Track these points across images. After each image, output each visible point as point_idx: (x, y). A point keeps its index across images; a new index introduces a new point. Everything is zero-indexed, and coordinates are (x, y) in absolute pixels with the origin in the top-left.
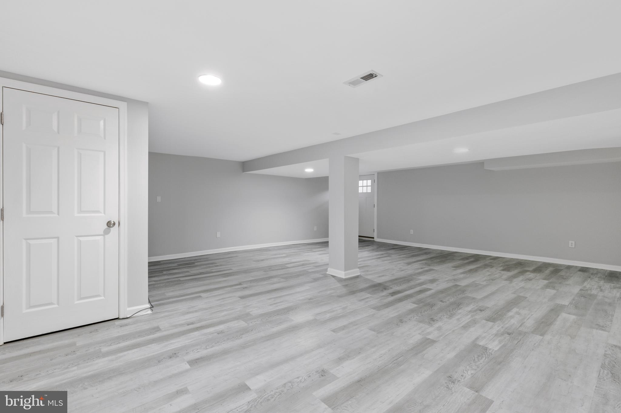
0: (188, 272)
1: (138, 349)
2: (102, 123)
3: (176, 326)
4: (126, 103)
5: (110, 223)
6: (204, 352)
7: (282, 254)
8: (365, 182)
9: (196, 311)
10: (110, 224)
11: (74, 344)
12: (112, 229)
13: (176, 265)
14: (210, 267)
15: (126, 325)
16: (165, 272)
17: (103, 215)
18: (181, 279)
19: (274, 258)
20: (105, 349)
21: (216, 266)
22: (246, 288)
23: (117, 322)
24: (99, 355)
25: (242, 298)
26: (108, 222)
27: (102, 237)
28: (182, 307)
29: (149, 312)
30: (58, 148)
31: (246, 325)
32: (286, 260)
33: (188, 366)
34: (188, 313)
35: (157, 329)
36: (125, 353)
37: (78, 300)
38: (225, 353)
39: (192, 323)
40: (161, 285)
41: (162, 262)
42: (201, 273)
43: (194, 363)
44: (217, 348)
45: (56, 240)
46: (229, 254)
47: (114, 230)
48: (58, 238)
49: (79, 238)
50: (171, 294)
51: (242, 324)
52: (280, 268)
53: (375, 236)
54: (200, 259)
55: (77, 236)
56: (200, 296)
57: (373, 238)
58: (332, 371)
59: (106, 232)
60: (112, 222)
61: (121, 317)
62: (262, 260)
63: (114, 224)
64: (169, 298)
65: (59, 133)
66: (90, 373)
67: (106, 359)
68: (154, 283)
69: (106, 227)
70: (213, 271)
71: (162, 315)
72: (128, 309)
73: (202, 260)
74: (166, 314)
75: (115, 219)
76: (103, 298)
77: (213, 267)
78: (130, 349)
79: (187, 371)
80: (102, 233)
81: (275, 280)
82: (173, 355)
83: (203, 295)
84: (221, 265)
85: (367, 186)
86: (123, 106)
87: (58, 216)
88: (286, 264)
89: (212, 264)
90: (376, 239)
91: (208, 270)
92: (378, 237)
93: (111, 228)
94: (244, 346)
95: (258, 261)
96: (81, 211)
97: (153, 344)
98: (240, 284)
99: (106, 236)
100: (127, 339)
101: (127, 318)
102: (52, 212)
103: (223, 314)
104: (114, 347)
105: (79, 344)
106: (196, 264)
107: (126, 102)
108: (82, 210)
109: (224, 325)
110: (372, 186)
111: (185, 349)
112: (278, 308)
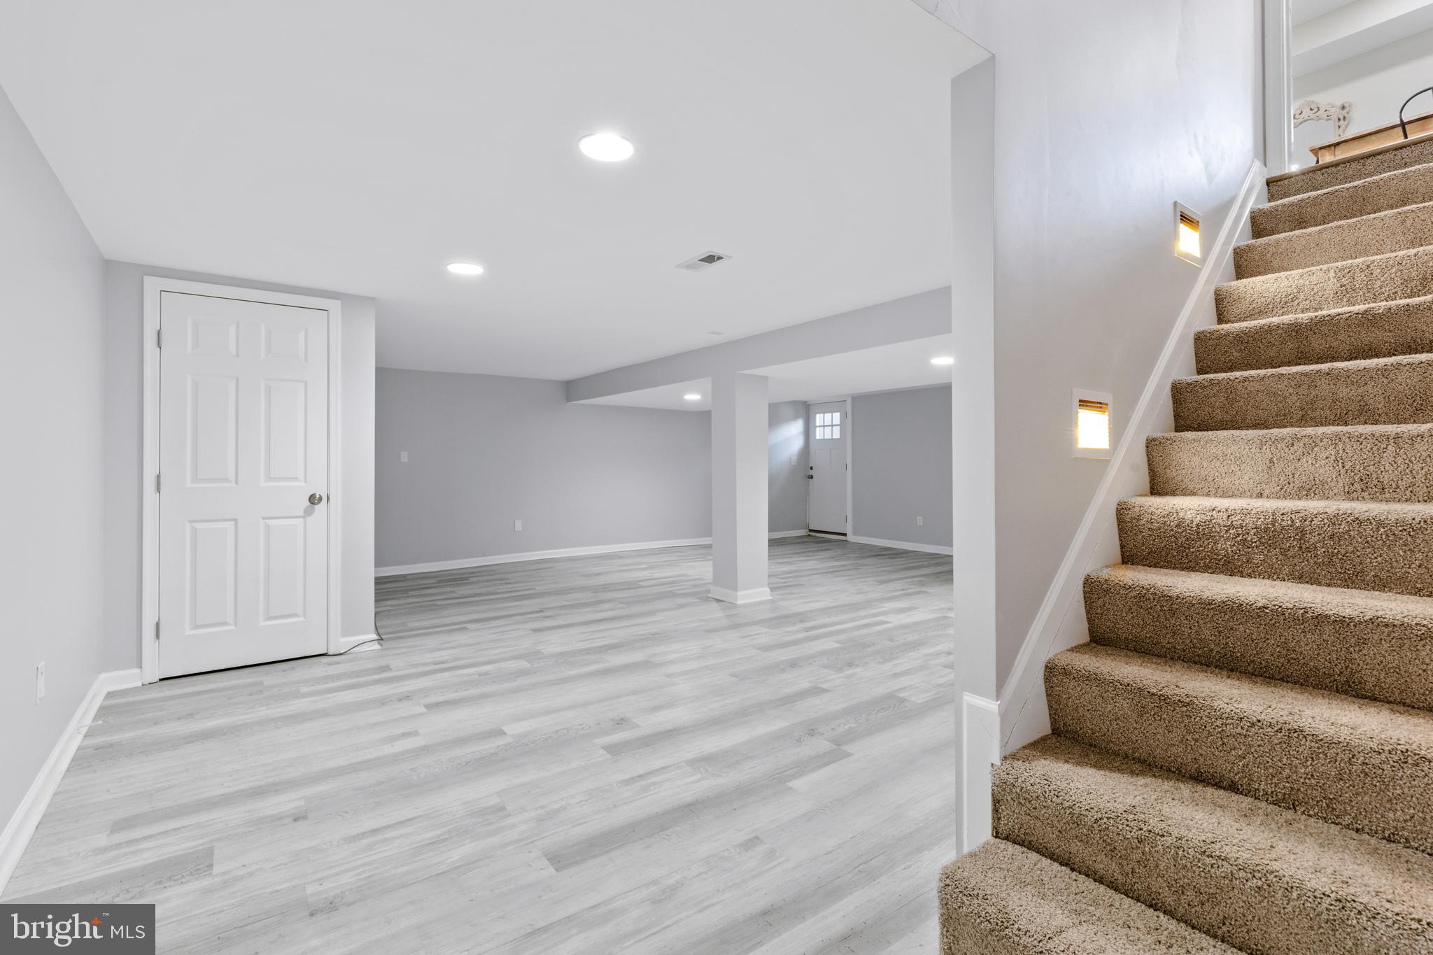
0: (453, 592)
1: (353, 691)
2: (302, 334)
3: (416, 666)
4: (339, 302)
5: (315, 497)
6: (451, 696)
7: (641, 564)
8: (828, 416)
9: (453, 648)
10: (313, 500)
11: (261, 683)
12: (317, 507)
13: (433, 581)
14: (496, 585)
15: (338, 663)
16: (411, 593)
17: (304, 484)
18: (438, 603)
19: (621, 571)
20: (304, 689)
21: (507, 584)
22: (549, 617)
23: (324, 659)
24: (297, 695)
25: (536, 631)
26: (311, 496)
27: (301, 519)
28: (431, 642)
29: (376, 646)
30: (237, 379)
31: (529, 665)
32: (646, 574)
33: (424, 710)
34: (439, 650)
35: (387, 668)
36: (335, 694)
37: (265, 620)
38: (484, 696)
39: (443, 663)
40: (403, 611)
41: (409, 577)
42: (475, 595)
43: (431, 707)
44: (474, 691)
45: (233, 523)
46: (539, 563)
47: (321, 508)
48: (236, 520)
49: (267, 521)
50: (417, 624)
51: (523, 664)
52: (626, 587)
53: (849, 531)
54: (480, 572)
55: (264, 518)
56: (465, 628)
57: (845, 535)
58: (634, 720)
59: (308, 513)
60: (318, 496)
61: (330, 653)
62: (598, 574)
63: (320, 499)
64: (411, 630)
65: (238, 356)
66: (285, 714)
67: (307, 700)
68: (390, 608)
69: (308, 503)
70: (499, 591)
71: (397, 652)
72: (342, 640)
73: (484, 574)
74: (404, 650)
75: (321, 491)
76: (302, 619)
77: (501, 584)
78: (340, 691)
79: (420, 714)
80: (302, 514)
81: (607, 606)
82: (406, 697)
83: (469, 626)
84: (516, 583)
85: (832, 426)
86: (334, 306)
87: (235, 485)
88: (639, 581)
89: (501, 580)
90: (851, 538)
91: (491, 589)
92: (855, 533)
93: (315, 506)
94: (515, 691)
95: (589, 576)
96: (269, 478)
97: (377, 686)
98: (541, 611)
99: (308, 518)
100: (338, 679)
101: (341, 654)
102: (227, 479)
103: (497, 651)
104: (320, 687)
105: (266, 683)
106: (472, 580)
107: (338, 299)
108: (272, 476)
109: (493, 665)
110: (842, 425)
111: (425, 691)
112: (592, 645)
